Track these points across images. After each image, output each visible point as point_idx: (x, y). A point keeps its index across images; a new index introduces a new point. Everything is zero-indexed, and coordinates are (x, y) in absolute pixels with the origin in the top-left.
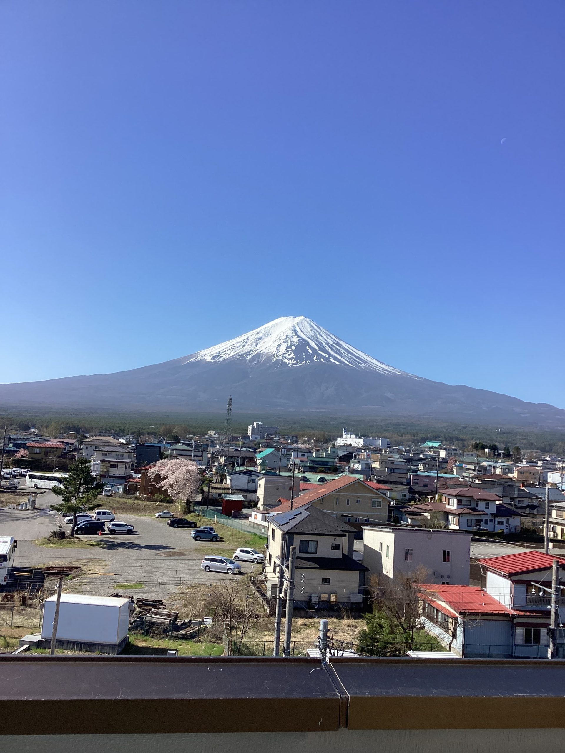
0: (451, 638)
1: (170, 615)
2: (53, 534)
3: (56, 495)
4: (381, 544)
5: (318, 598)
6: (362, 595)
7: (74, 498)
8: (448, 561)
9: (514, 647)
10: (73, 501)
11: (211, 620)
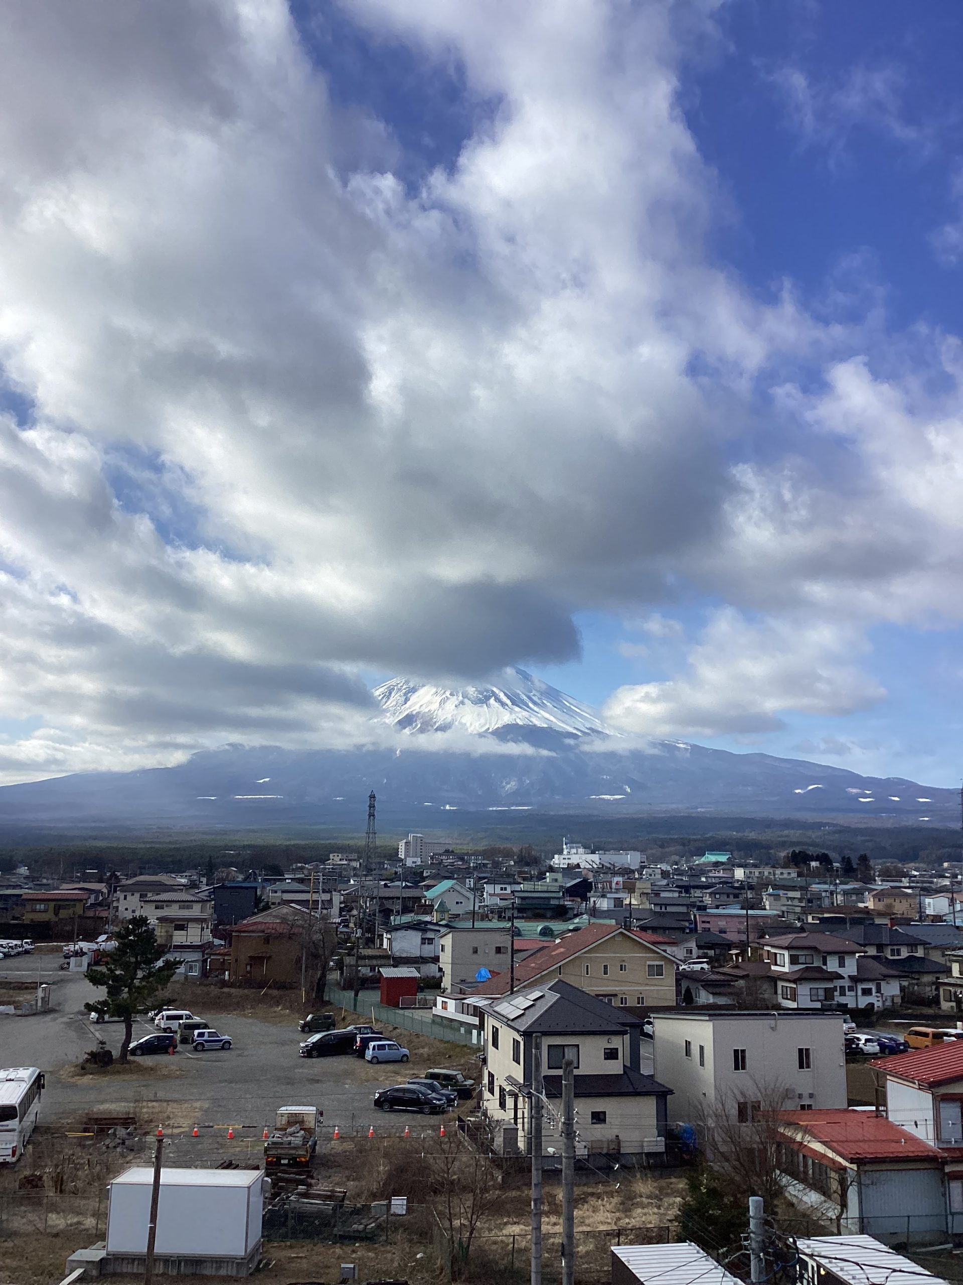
0: (839, 1207)
1: (329, 1198)
2: (90, 1057)
3: (94, 985)
4: (688, 1044)
5: (587, 1150)
6: (663, 1139)
7: (126, 990)
8: (808, 1067)
9: (950, 1218)
10: (125, 994)
11: (405, 1202)
